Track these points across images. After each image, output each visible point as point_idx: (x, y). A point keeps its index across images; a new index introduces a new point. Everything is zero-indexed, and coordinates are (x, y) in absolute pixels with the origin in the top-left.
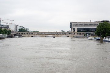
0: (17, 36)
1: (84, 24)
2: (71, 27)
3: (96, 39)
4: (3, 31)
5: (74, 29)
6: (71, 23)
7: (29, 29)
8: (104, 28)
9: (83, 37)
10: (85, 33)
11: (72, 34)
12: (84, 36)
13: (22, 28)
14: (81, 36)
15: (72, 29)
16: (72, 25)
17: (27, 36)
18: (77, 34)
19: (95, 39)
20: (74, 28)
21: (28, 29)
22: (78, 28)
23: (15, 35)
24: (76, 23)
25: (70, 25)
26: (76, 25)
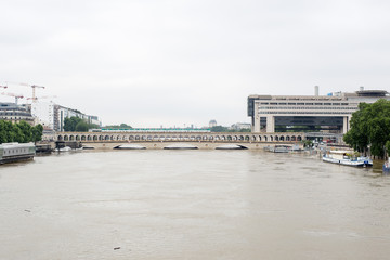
0: (67, 148)
1: (296, 102)
2: (251, 113)
3: (357, 163)
4: (16, 131)
5: (263, 121)
6: (251, 101)
7: (96, 118)
8: (379, 123)
9: (300, 150)
10: (303, 135)
11: (258, 139)
12: (302, 147)
13: (74, 115)
14: (294, 147)
15: (258, 122)
16: (256, 106)
17: (100, 145)
19: (353, 163)
20: (264, 115)
21: (93, 117)
22: (275, 117)
23: (59, 144)
24: (269, 98)
25: (249, 107)
26: (269, 106)
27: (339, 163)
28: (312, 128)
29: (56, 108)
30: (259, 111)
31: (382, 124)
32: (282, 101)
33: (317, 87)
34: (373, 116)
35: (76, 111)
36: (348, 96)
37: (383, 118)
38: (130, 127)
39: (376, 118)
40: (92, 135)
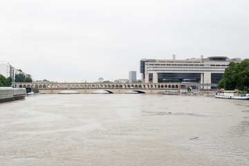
0: (32, 93)
2: (143, 71)
5: (151, 75)
6: (143, 63)
8: (246, 74)
12: (186, 91)
15: (147, 77)
16: (146, 66)
19: (243, 98)
20: (151, 72)
22: (158, 73)
23: (28, 90)
24: (154, 61)
25: (141, 67)
26: (155, 66)
27: (230, 98)
28: (181, 80)
30: (148, 69)
32: (163, 63)
34: (242, 70)
35: (20, 70)
36: (203, 60)
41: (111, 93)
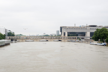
0: (14, 41)
1: (73, 28)
2: (61, 31)
5: (64, 33)
6: (61, 28)
12: (79, 40)
14: (77, 40)
16: (62, 29)
18: (67, 38)
19: (101, 44)
22: (68, 32)
23: (12, 40)
24: (66, 27)
25: (61, 30)
26: (66, 29)
27: (96, 45)
28: (77, 35)
29: (6, 30)
30: (63, 31)
31: (104, 34)
32: (70, 28)
33: (75, 24)
34: (101, 32)
35: (10, 31)
36: (87, 27)
37: (104, 32)
38: (22, 35)
39: (102, 33)
40: (19, 37)
41: (47, 41)
